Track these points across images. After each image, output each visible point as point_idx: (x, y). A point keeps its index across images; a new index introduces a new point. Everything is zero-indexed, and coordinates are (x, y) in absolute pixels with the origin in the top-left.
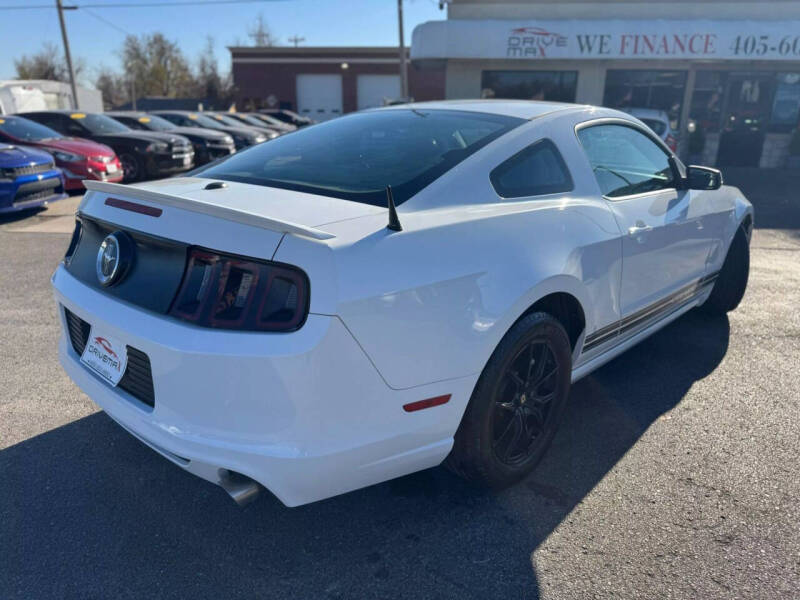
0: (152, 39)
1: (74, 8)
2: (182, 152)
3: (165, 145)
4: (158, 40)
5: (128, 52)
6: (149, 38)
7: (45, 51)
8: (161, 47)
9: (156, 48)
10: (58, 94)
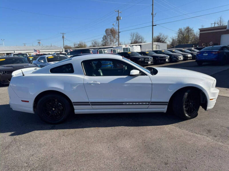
0: (186, 28)
1: (156, 25)
2: (148, 61)
3: (144, 59)
4: (188, 28)
5: (179, 32)
6: (185, 28)
7: (159, 34)
8: (188, 30)
9: (187, 30)
10: (156, 45)
